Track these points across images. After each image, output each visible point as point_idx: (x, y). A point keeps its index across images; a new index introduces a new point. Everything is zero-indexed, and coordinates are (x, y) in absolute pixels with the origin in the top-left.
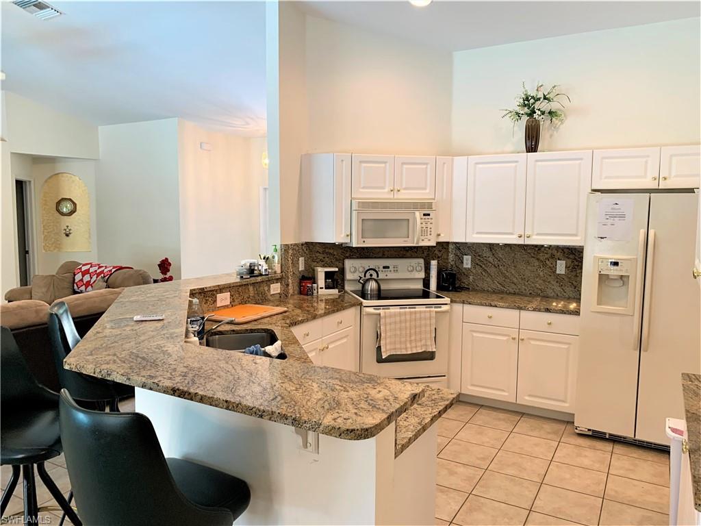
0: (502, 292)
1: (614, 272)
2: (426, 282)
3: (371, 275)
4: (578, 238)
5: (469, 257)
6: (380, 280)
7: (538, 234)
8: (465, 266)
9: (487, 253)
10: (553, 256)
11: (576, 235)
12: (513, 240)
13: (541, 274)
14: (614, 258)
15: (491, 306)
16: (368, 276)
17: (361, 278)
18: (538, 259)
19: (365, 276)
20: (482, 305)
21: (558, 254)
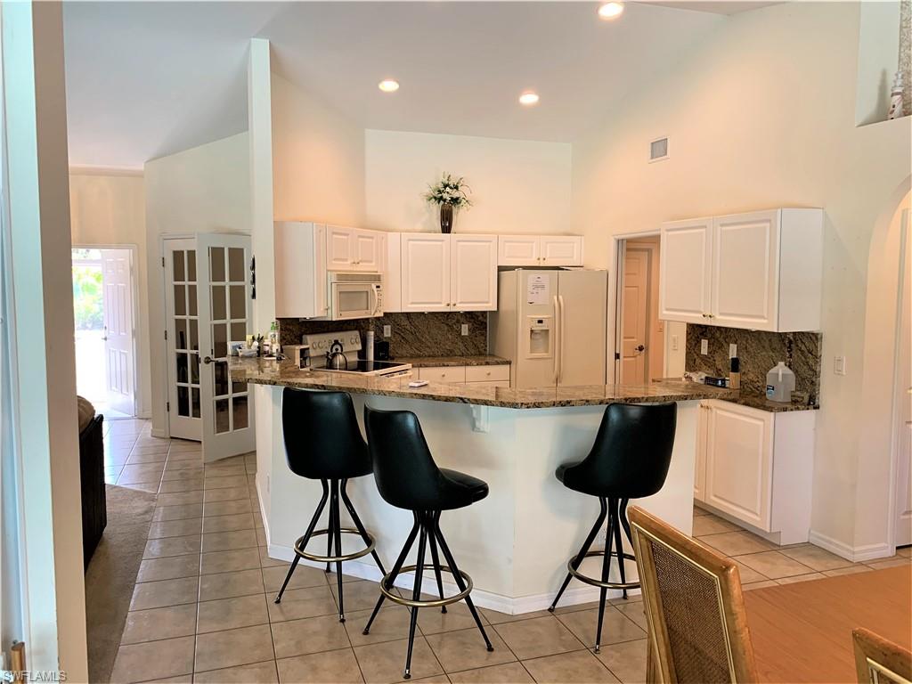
0: (419, 356)
1: (538, 327)
2: (362, 354)
3: (337, 349)
4: (490, 304)
5: (389, 327)
6: (346, 352)
7: (461, 303)
8: (386, 335)
9: (405, 322)
10: (458, 321)
11: (487, 302)
12: (442, 308)
13: (450, 337)
14: (540, 317)
15: (444, 366)
16: (334, 351)
17: (328, 353)
18: (447, 324)
19: (331, 351)
20: (436, 366)
21: (462, 320)
